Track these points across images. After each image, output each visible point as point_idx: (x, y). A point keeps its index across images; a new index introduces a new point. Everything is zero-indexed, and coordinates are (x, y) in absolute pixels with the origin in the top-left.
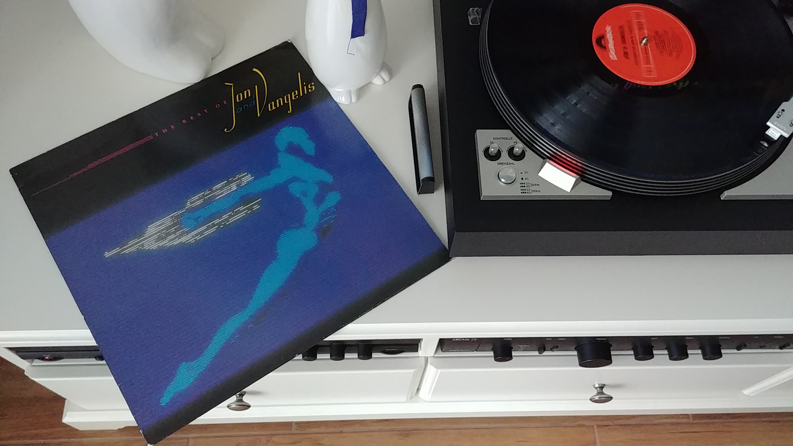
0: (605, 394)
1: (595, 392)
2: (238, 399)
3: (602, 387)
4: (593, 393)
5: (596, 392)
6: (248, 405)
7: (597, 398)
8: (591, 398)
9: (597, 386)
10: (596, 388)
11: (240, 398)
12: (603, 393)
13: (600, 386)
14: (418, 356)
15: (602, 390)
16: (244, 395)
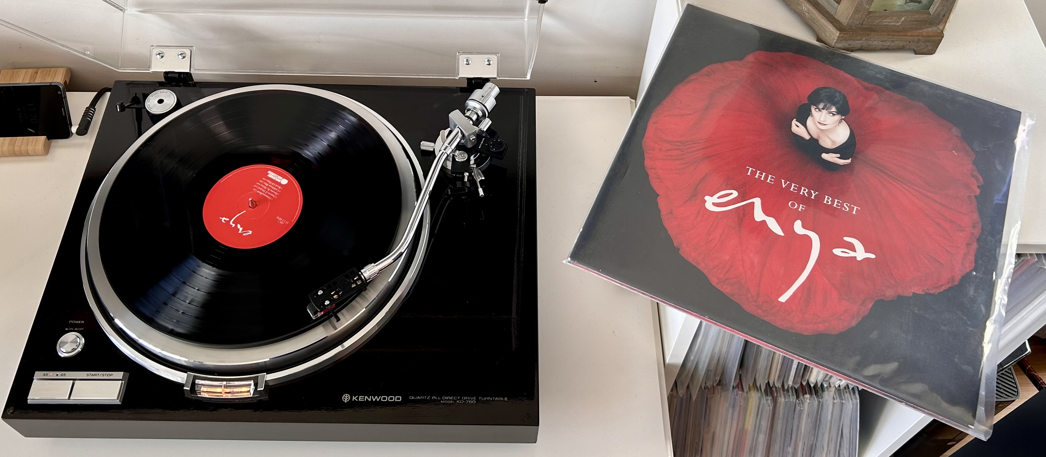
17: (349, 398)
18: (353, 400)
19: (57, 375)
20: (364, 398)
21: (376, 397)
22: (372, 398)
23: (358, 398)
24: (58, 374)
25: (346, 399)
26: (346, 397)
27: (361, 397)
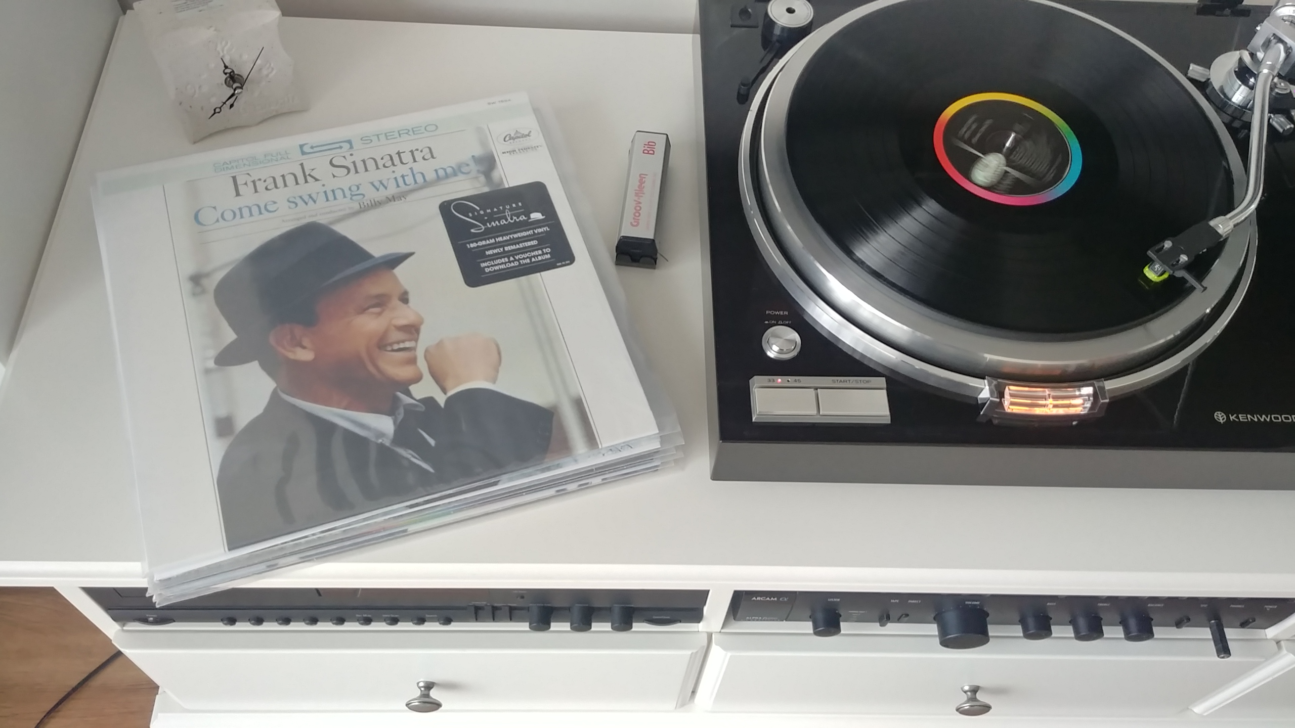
0: (978, 701)
1: (964, 697)
2: (422, 693)
3: (975, 690)
4: (962, 699)
5: (965, 699)
6: (437, 702)
7: (967, 706)
8: (958, 707)
9: (967, 688)
10: (965, 692)
11: (426, 692)
12: (976, 698)
13: (972, 689)
14: (697, 630)
15: (975, 694)
16: (432, 688)
17: (1225, 417)
18: (1232, 420)
19: (788, 381)
20: (1247, 417)
21: (1264, 416)
22: (1257, 417)
23: (1238, 417)
24: (790, 380)
25: (1221, 419)
26: (1220, 416)
27: (1242, 416)
